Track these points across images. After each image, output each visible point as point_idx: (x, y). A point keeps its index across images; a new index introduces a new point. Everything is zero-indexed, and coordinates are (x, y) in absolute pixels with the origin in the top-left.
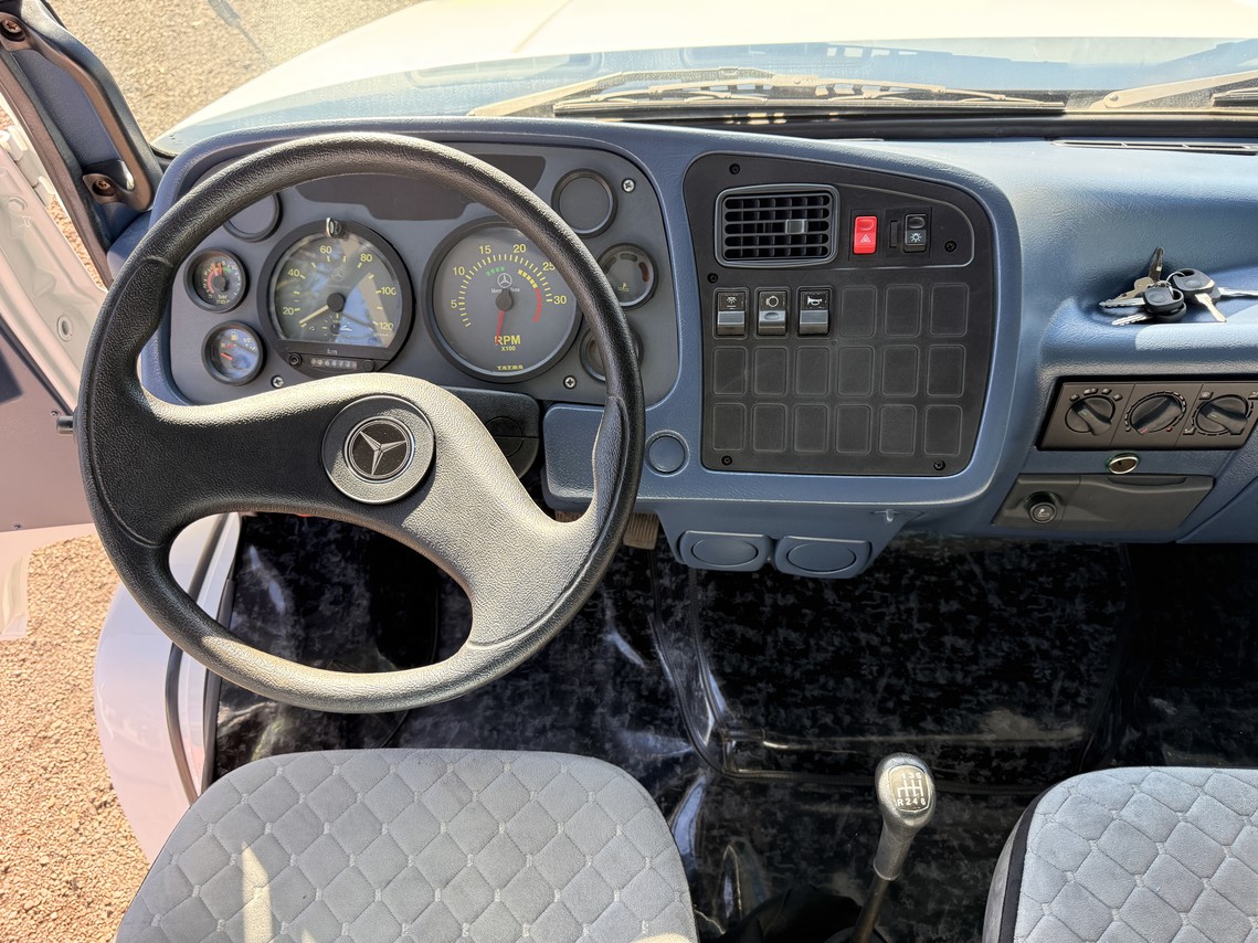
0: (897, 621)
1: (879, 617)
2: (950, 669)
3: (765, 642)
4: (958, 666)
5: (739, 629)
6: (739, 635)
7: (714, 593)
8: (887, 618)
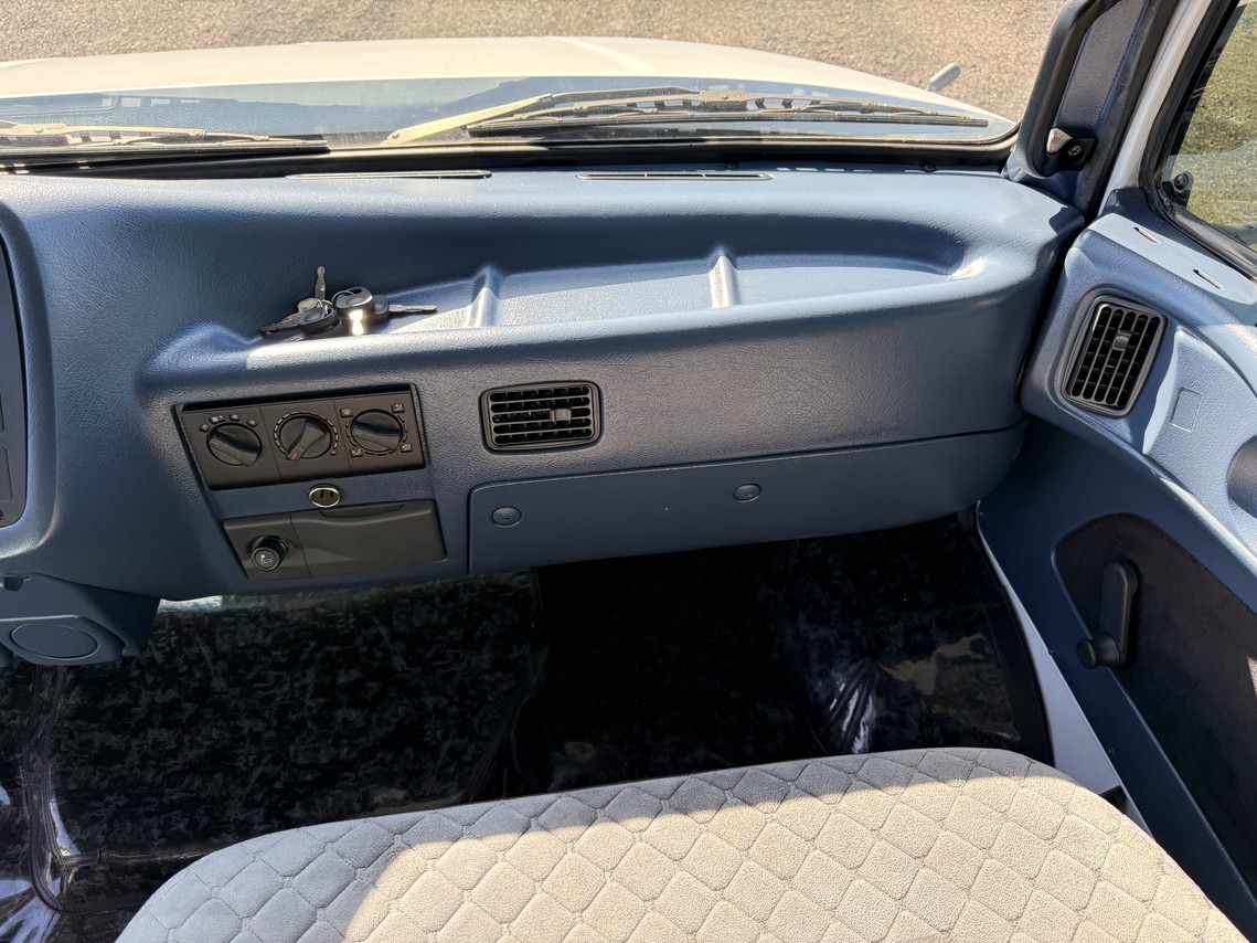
0: (288, 701)
1: (268, 700)
2: (336, 745)
3: (129, 748)
4: (345, 741)
5: (99, 738)
6: (97, 745)
7: (77, 699)
8: (277, 699)
